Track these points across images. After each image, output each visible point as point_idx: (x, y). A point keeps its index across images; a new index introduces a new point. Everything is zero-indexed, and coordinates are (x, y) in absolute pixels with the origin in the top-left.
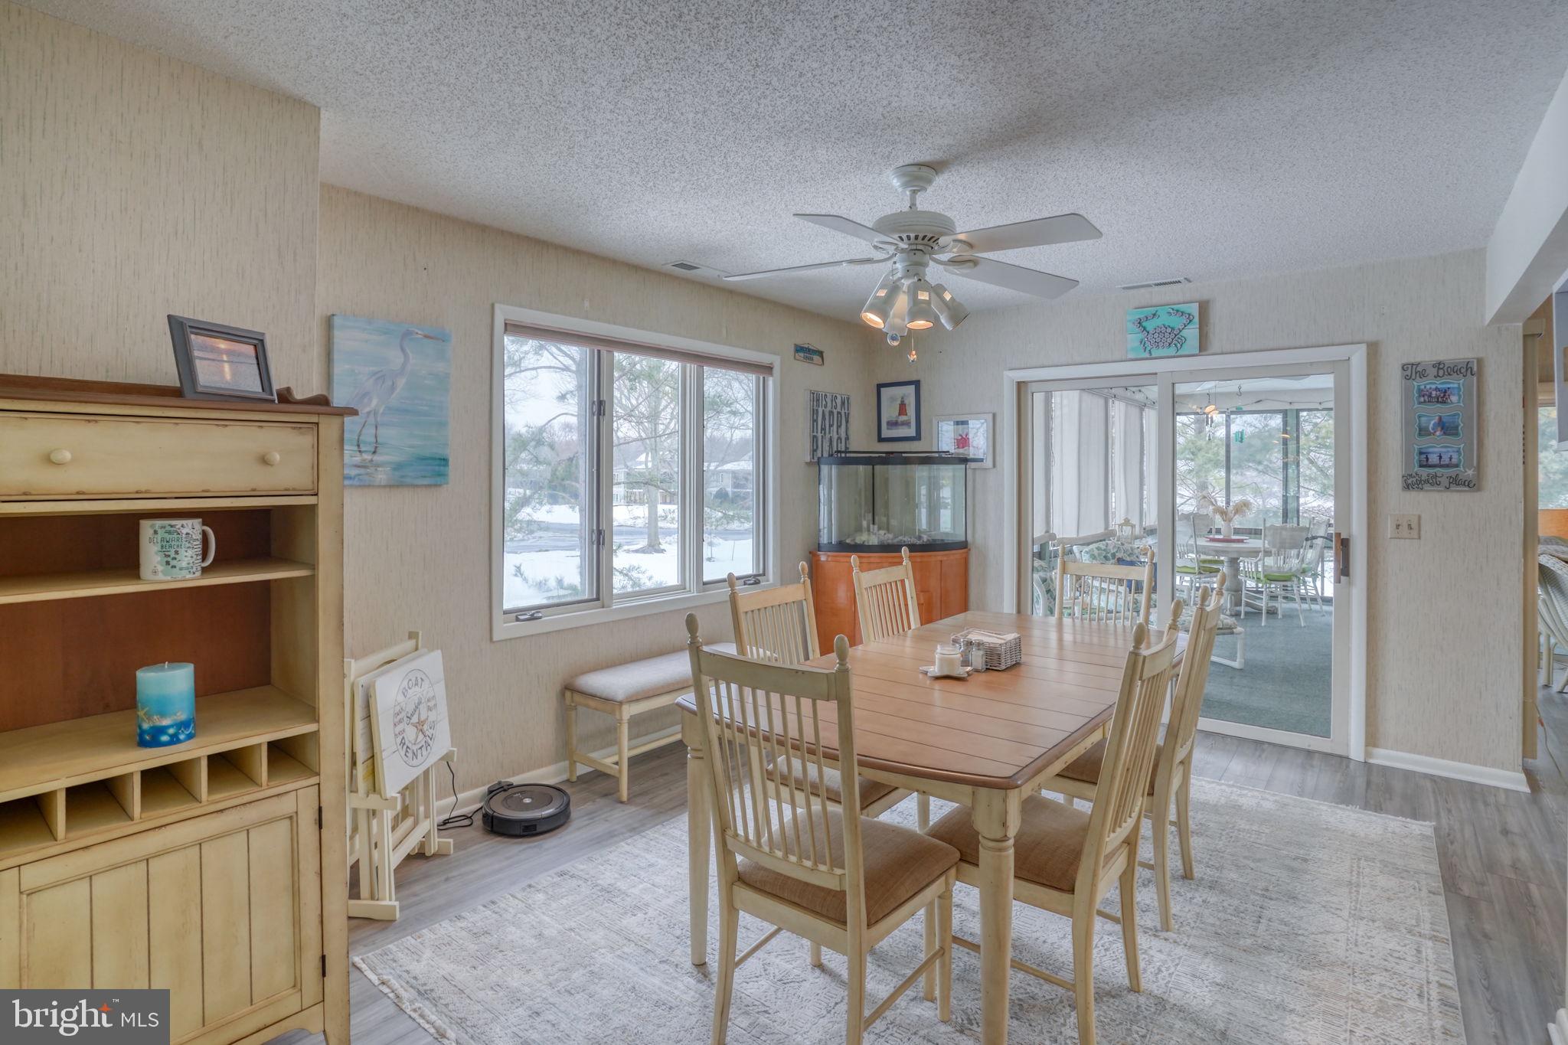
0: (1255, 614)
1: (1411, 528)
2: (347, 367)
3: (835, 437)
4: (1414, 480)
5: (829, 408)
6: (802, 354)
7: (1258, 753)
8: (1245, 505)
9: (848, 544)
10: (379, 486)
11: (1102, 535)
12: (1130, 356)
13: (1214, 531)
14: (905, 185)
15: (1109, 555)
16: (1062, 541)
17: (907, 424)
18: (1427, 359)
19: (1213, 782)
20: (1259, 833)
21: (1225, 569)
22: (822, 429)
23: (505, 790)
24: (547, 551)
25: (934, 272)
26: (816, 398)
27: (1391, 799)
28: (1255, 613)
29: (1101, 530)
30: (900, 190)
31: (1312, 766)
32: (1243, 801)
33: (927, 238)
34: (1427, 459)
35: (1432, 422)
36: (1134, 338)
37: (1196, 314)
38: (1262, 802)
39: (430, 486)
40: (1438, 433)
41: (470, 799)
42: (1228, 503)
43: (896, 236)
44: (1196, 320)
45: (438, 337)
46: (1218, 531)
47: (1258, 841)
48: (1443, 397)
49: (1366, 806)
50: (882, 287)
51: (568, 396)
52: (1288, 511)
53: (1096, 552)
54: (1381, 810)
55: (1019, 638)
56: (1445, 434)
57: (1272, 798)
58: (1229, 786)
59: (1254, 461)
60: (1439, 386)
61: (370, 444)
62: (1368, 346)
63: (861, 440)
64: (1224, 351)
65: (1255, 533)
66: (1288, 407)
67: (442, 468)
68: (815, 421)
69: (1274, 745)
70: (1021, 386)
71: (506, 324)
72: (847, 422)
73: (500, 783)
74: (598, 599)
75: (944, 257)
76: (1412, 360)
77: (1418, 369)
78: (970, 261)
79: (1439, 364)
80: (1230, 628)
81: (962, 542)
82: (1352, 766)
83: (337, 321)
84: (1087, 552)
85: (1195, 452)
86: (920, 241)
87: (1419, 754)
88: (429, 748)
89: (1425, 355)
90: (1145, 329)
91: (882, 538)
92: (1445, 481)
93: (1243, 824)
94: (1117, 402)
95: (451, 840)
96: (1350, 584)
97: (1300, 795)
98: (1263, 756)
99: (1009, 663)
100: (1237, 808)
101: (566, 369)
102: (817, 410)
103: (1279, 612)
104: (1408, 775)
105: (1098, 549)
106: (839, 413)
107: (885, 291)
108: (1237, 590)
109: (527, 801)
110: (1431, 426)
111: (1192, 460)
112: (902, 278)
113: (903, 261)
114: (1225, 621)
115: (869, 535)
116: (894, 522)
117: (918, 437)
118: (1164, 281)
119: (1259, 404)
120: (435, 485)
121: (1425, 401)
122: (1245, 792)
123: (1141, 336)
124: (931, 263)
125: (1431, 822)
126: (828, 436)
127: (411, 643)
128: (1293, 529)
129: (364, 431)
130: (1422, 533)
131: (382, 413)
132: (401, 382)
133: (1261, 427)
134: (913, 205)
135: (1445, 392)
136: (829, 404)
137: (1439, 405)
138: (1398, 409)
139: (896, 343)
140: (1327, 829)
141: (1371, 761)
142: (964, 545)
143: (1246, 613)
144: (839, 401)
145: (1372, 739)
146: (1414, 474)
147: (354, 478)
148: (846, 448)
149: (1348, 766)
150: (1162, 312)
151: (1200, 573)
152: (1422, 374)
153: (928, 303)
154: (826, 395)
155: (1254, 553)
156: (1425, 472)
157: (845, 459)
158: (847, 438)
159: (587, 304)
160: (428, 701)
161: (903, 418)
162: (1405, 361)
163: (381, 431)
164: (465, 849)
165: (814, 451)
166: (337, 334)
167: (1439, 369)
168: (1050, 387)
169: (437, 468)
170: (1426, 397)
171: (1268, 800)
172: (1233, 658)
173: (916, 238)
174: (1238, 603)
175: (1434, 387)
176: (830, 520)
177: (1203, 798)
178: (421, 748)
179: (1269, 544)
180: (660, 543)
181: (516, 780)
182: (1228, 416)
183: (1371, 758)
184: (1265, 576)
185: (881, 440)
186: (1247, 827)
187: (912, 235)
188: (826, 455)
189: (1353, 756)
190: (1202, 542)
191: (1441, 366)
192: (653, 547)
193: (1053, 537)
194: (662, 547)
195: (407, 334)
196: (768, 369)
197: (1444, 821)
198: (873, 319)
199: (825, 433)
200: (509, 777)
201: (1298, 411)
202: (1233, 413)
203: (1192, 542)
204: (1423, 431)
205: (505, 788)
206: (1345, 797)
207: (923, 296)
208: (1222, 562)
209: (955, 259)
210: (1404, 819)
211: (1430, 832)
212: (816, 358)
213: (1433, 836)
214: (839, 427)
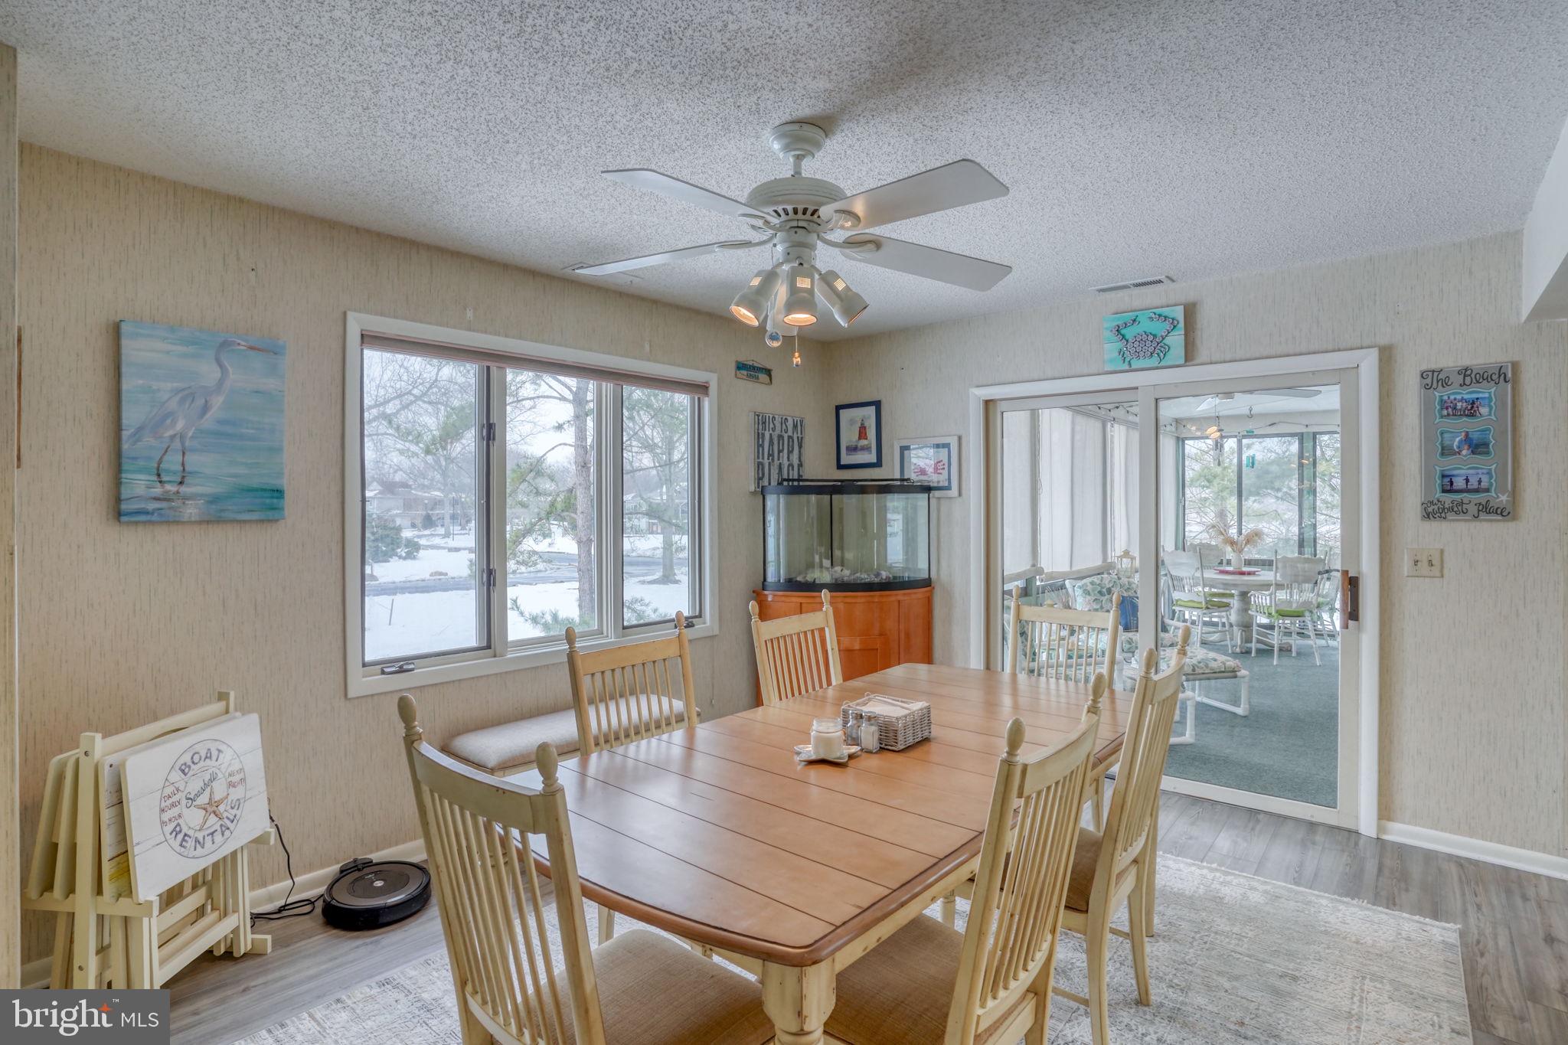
0: (1266, 652)
1: (1433, 565)
2: (141, 382)
3: (786, 463)
4: (1436, 507)
5: (778, 431)
6: (745, 372)
7: (1251, 825)
8: (1256, 535)
9: (800, 582)
10: (190, 523)
11: (1099, 568)
12: (1108, 368)
13: (1225, 562)
14: (787, 148)
15: (1104, 590)
16: (1051, 576)
17: (867, 449)
18: (1451, 364)
19: (1194, 865)
20: (1240, 937)
21: (1235, 603)
22: (769, 455)
23: (359, 870)
24: (562, 582)
25: (825, 257)
26: (762, 421)
27: (1407, 890)
28: (1268, 650)
29: (1099, 562)
30: (781, 155)
31: (1314, 843)
32: (1226, 891)
33: (809, 212)
34: (1452, 483)
35: (1457, 439)
36: (1112, 348)
37: (1181, 318)
38: (1249, 893)
39: (262, 521)
40: (1464, 452)
41: (312, 882)
42: (1240, 532)
43: (770, 210)
44: (1182, 325)
45: (269, 349)
46: (1229, 563)
47: (1239, 949)
48: (1471, 410)
49: (1376, 900)
50: (757, 275)
51: (565, 426)
52: (1305, 541)
53: (1090, 587)
54: (1394, 905)
55: (928, 709)
56: (1473, 453)
57: (1261, 888)
58: (1212, 870)
59: (1272, 488)
60: (1466, 397)
61: (175, 473)
62: (1380, 350)
63: (818, 466)
64: (1214, 360)
65: (1267, 564)
66: (1304, 430)
67: (275, 501)
68: (760, 446)
69: (1271, 814)
70: (988, 404)
71: (362, 335)
72: (800, 447)
73: (355, 861)
74: (489, 647)
75: (839, 236)
76: (1433, 366)
77: (1440, 377)
78: (870, 242)
79: (1466, 370)
80: (1234, 671)
81: (924, 580)
82: (1361, 842)
83: (124, 327)
84: (1080, 587)
85: (1208, 479)
86: (800, 215)
87: (1442, 830)
88: (227, 833)
89: (1449, 361)
90: (1123, 336)
91: (837, 575)
92: (1473, 509)
93: (1223, 925)
94: (1116, 426)
95: (269, 937)
96: (1359, 629)
97: (1297, 884)
98: (1258, 828)
99: (911, 741)
100: (1218, 900)
101: (563, 399)
102: (763, 435)
103: (1293, 650)
104: (1429, 856)
105: (1092, 583)
106: (789, 437)
107: (760, 279)
108: (1246, 626)
109: (379, 884)
110: (1456, 443)
111: (1208, 487)
112: (782, 263)
113: (783, 241)
114: (1228, 663)
115: (821, 572)
116: (849, 556)
117: (878, 464)
118: (1143, 280)
119: (1272, 425)
120: (269, 521)
121: (1448, 415)
122: (1229, 878)
123: (1120, 345)
124: (819, 244)
125: (1455, 923)
126: (776, 462)
127: (220, 706)
128: (1307, 560)
129: (166, 458)
130: (1446, 571)
131: (192, 437)
132: (218, 401)
133: (1280, 452)
134: (797, 173)
135: (1473, 403)
136: (778, 425)
137: (1465, 419)
138: (1417, 421)
139: (776, 344)
140: (1326, 933)
141: (1385, 837)
142: (927, 583)
143: (1259, 651)
144: (790, 424)
145: (1386, 811)
146: (1435, 501)
147: (152, 514)
148: (799, 475)
149: (1356, 844)
150: (1143, 318)
151: (1207, 608)
152: (1445, 383)
153: (811, 292)
154: (773, 417)
155: (1266, 586)
156: (1448, 499)
157: (796, 487)
158: (800, 465)
159: (470, 314)
160: (230, 775)
161: (864, 442)
162: (1424, 367)
163: (189, 458)
164: (288, 946)
165: (760, 479)
166: (124, 342)
167: (1465, 376)
168: (1033, 405)
169: (268, 501)
170: (1450, 409)
171: (1256, 889)
172: (1236, 703)
173: (795, 211)
174: (1249, 640)
175: (1459, 397)
176: (778, 554)
177: (1177, 885)
178: (212, 834)
179: (1281, 576)
180: (675, 574)
181: (376, 857)
182: (1240, 443)
183: (1384, 833)
184: (1277, 612)
185: (840, 467)
186: (1228, 929)
187: (790, 208)
188: (774, 483)
189: (1363, 830)
190: (1210, 574)
191: (1469, 372)
192: (668, 579)
193: (1040, 571)
194: (677, 578)
195: (225, 345)
196: (702, 389)
197: (1472, 921)
198: (745, 314)
199: (773, 460)
200: (371, 852)
201: (1315, 435)
202: (1244, 437)
203: (1198, 574)
204: (1446, 451)
205: (360, 867)
206: (1352, 887)
207: (803, 283)
208: (1232, 596)
209: (850, 240)
210: (1422, 919)
211: (1453, 938)
212: (763, 377)
213: (1459, 944)
214: (790, 452)
